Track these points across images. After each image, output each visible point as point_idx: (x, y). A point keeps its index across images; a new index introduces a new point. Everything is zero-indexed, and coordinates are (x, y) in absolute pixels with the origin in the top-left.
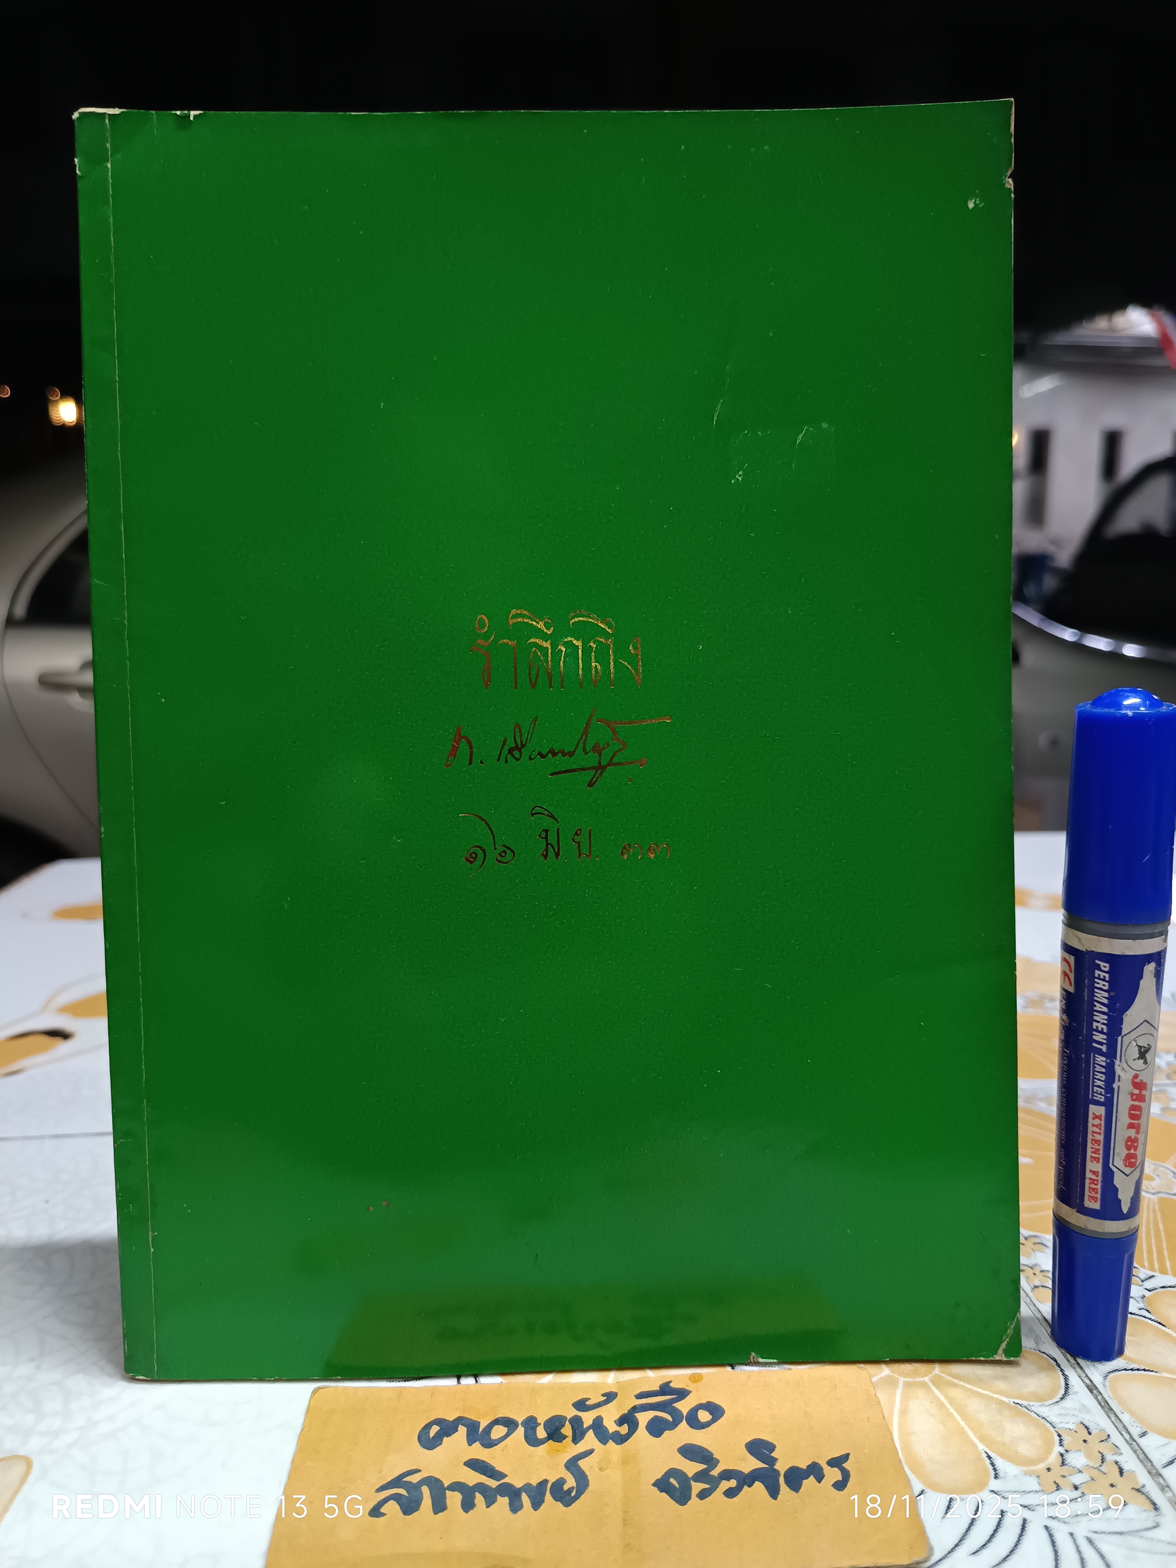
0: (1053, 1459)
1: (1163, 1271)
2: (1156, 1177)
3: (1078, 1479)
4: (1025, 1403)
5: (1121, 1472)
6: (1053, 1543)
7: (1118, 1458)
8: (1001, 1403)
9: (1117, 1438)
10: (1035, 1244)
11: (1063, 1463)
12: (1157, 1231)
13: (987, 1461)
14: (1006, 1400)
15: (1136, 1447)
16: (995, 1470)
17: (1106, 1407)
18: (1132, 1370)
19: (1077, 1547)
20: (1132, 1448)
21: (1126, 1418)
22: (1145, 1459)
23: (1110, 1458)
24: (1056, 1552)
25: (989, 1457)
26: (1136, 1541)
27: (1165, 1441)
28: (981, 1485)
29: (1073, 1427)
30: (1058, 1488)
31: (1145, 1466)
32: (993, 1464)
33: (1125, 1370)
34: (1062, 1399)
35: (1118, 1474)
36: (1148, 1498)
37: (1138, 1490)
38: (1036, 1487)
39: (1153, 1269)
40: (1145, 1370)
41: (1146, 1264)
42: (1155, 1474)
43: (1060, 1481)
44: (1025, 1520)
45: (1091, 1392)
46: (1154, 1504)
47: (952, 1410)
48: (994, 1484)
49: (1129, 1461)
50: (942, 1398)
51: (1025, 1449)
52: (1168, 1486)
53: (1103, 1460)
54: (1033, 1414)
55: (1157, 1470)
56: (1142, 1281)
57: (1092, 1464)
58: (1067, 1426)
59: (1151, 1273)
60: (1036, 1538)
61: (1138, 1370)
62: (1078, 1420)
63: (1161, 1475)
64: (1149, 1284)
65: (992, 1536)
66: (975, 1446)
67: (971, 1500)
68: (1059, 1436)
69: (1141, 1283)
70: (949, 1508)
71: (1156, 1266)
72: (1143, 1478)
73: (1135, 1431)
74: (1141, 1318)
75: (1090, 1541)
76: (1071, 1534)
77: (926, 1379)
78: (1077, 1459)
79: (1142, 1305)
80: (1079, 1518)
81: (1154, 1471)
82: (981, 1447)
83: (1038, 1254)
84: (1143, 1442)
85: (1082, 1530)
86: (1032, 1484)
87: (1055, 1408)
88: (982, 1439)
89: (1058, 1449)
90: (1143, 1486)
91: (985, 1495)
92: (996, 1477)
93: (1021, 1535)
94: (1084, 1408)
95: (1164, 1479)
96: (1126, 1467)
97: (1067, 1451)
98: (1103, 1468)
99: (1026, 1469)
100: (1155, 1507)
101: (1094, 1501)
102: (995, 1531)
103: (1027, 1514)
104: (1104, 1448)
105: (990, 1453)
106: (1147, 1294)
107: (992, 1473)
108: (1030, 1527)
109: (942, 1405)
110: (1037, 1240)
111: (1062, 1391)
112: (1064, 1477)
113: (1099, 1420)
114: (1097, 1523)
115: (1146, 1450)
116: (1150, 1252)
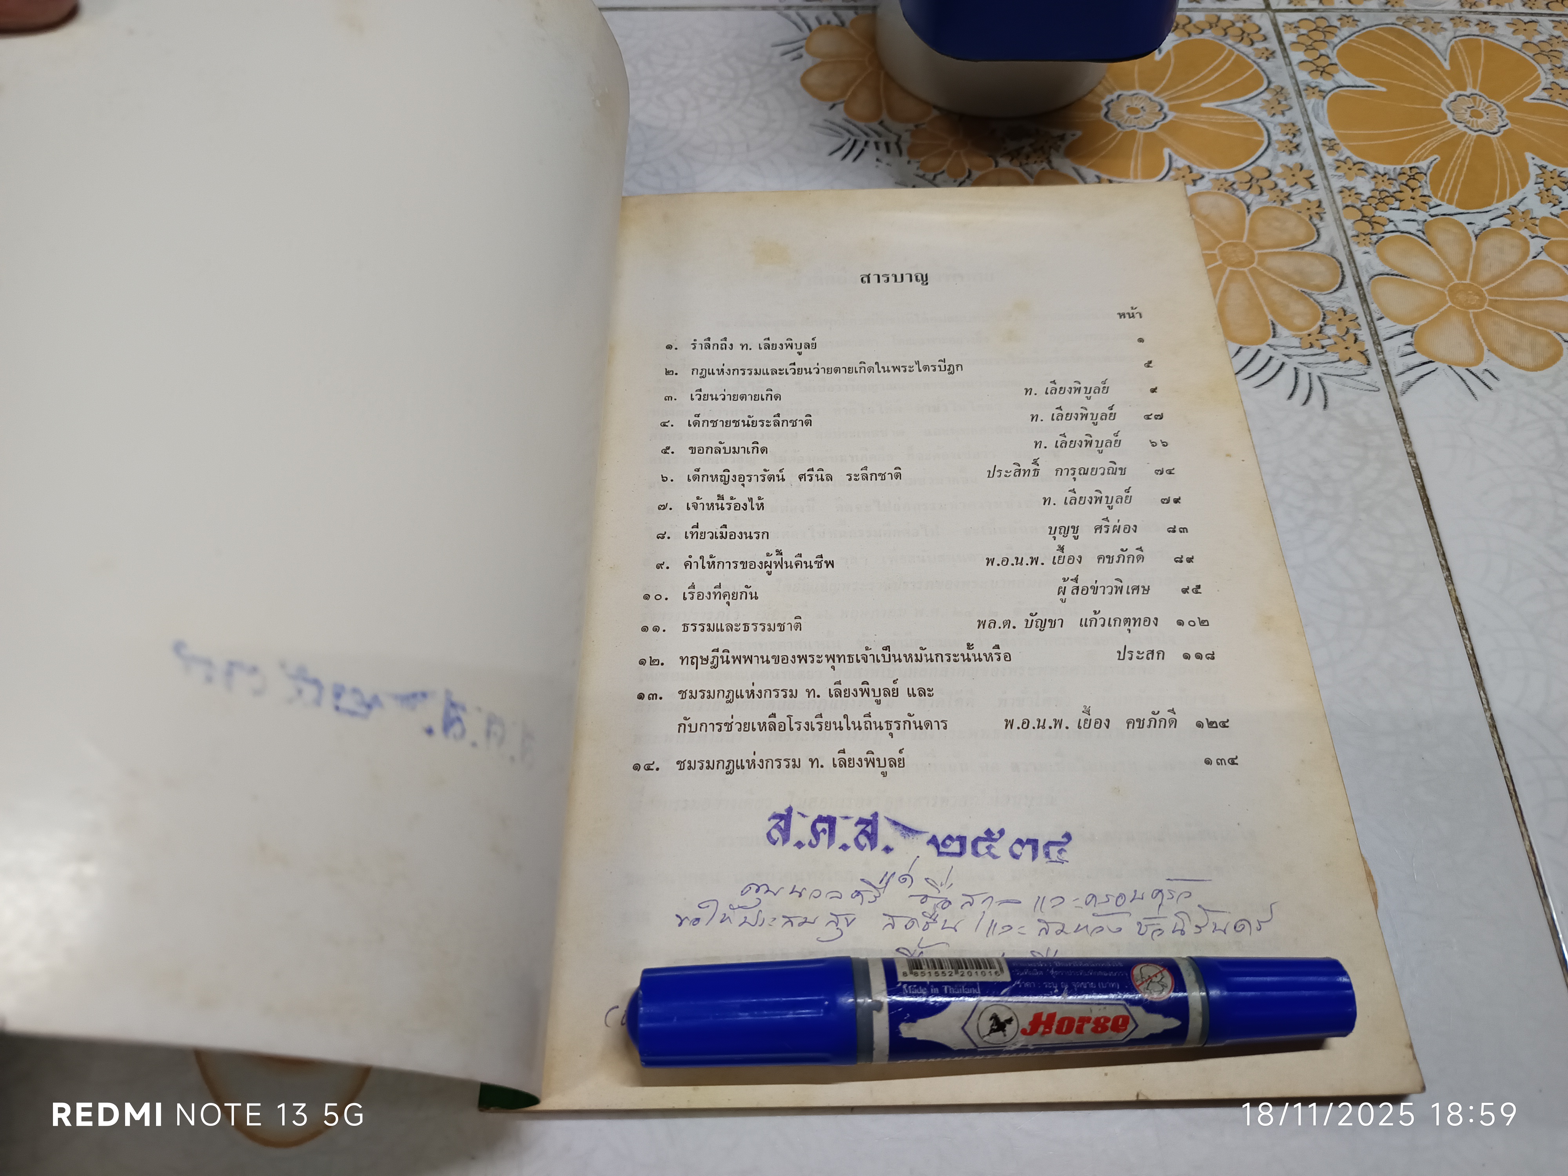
0: (1316, 328)
1: (1450, 202)
2: (1485, 114)
3: (1325, 342)
4: (1309, 291)
5: (1356, 340)
6: (1296, 377)
7: (1356, 332)
8: (1293, 290)
9: (1362, 320)
10: (1359, 170)
11: (1320, 332)
12: (1462, 165)
13: (1271, 327)
14: (1296, 288)
15: (1372, 326)
16: (1274, 332)
17: (1364, 299)
18: (1392, 275)
19: (1310, 381)
20: (1369, 327)
21: (1373, 307)
22: (1374, 334)
23: (1352, 331)
24: (1296, 383)
25: (1273, 324)
26: (1348, 381)
27: (1394, 324)
28: (1262, 341)
29: (1335, 309)
30: (1312, 346)
31: (1373, 338)
32: (1274, 329)
33: (1388, 274)
34: (1335, 291)
35: (1353, 341)
36: (1366, 357)
37: (1362, 353)
38: (1298, 345)
39: (1442, 199)
40: (1401, 276)
41: (1440, 194)
42: (1377, 343)
43: (1314, 342)
44: (1283, 364)
45: (1357, 287)
46: (1369, 362)
47: (1257, 292)
48: (1271, 341)
49: (1364, 335)
50: (1253, 284)
51: (1299, 321)
52: (1382, 352)
53: (1347, 332)
54: (1312, 300)
55: (1379, 341)
56: (1430, 208)
57: (1338, 334)
58: (1332, 309)
59: (1439, 202)
60: (1287, 375)
61: (1396, 275)
62: (1341, 306)
63: (1380, 345)
64: (1433, 212)
65: (1260, 370)
66: (1266, 316)
67: (1254, 349)
68: (1324, 315)
69: (1428, 210)
70: (1238, 352)
71: (1447, 196)
72: (1369, 346)
73: (1376, 316)
74: (1416, 238)
75: (1320, 378)
76: (1309, 374)
77: (1246, 270)
78: (1330, 330)
79: (1420, 228)
80: (1318, 365)
81: (1377, 342)
82: (1270, 317)
83: (1359, 178)
84: (1378, 324)
85: (1317, 372)
86: (1296, 342)
87: (1329, 297)
88: (1273, 312)
89: (1320, 323)
90: (1367, 350)
91: (1263, 347)
92: (1274, 336)
93: (1278, 371)
94: (1348, 298)
95: (1381, 348)
96: (1360, 338)
97: (1325, 325)
98: (1344, 338)
99: (1294, 333)
100: (1369, 363)
101: (1331, 357)
102: (1263, 368)
103: (1286, 359)
104: (1351, 325)
105: (1274, 322)
106: (1429, 219)
107: (1272, 334)
108: (1285, 368)
109: (1252, 288)
110: (1362, 166)
111: (1337, 286)
112: (1318, 340)
113: (1356, 307)
114: (1328, 369)
115: (1378, 329)
116: (1447, 185)
